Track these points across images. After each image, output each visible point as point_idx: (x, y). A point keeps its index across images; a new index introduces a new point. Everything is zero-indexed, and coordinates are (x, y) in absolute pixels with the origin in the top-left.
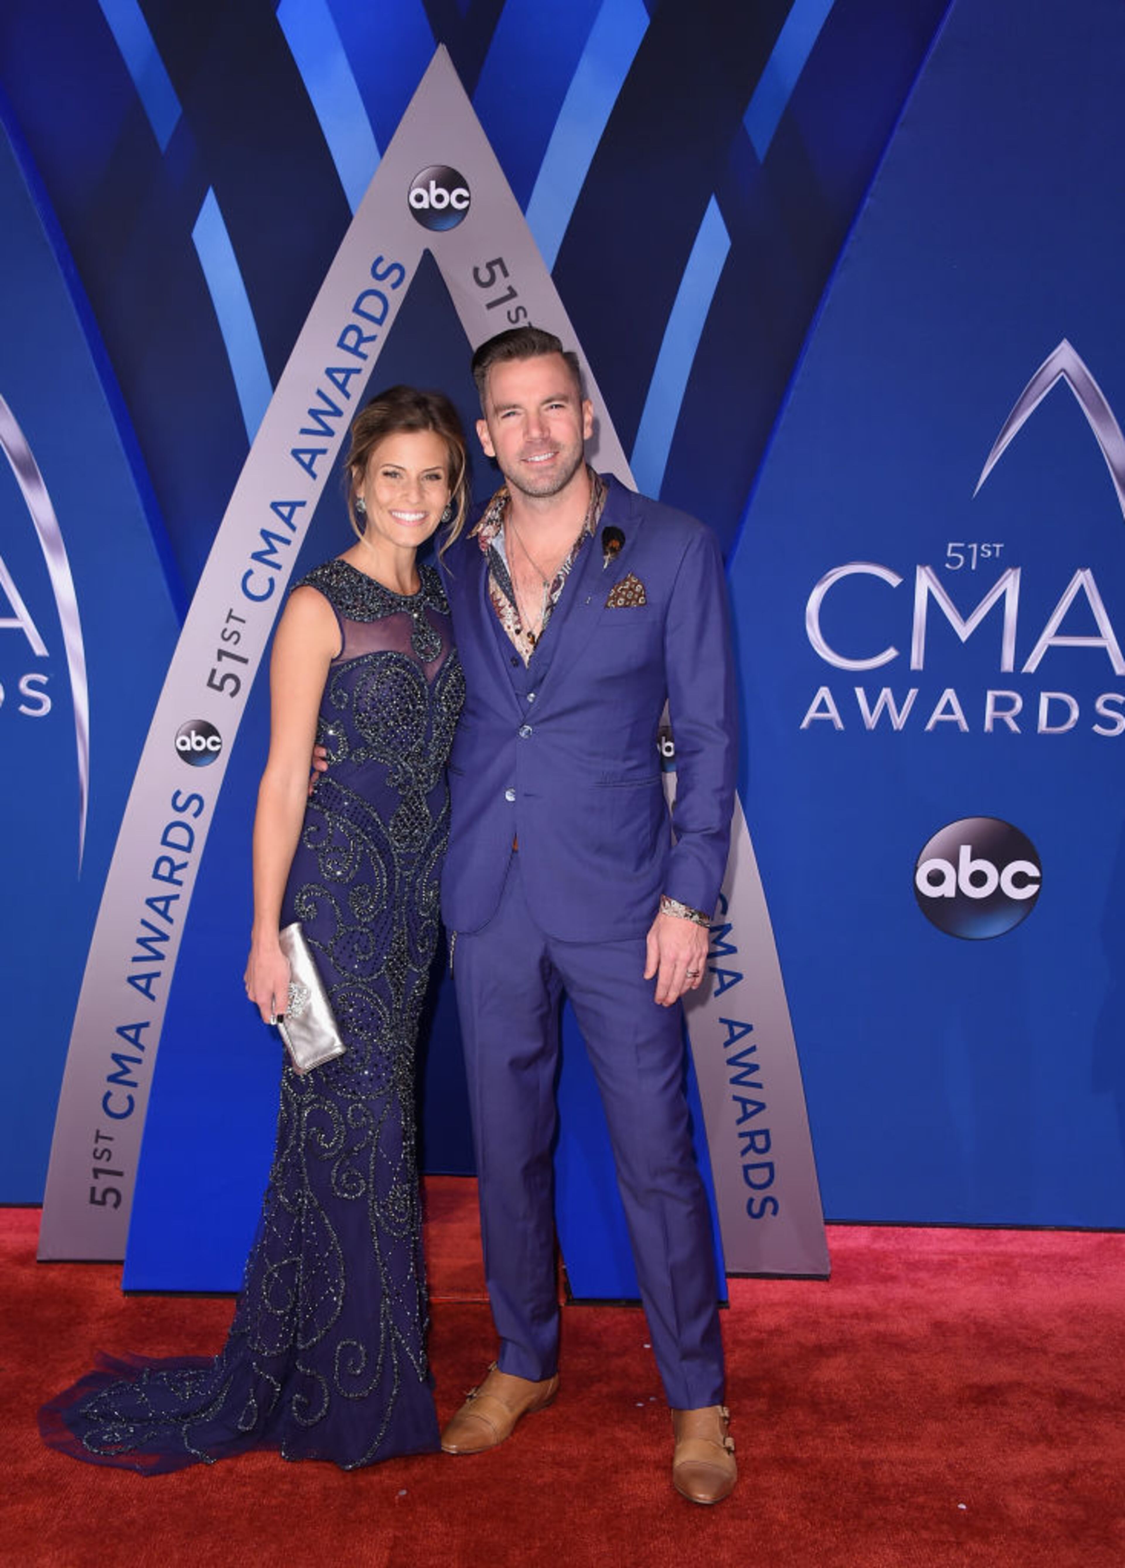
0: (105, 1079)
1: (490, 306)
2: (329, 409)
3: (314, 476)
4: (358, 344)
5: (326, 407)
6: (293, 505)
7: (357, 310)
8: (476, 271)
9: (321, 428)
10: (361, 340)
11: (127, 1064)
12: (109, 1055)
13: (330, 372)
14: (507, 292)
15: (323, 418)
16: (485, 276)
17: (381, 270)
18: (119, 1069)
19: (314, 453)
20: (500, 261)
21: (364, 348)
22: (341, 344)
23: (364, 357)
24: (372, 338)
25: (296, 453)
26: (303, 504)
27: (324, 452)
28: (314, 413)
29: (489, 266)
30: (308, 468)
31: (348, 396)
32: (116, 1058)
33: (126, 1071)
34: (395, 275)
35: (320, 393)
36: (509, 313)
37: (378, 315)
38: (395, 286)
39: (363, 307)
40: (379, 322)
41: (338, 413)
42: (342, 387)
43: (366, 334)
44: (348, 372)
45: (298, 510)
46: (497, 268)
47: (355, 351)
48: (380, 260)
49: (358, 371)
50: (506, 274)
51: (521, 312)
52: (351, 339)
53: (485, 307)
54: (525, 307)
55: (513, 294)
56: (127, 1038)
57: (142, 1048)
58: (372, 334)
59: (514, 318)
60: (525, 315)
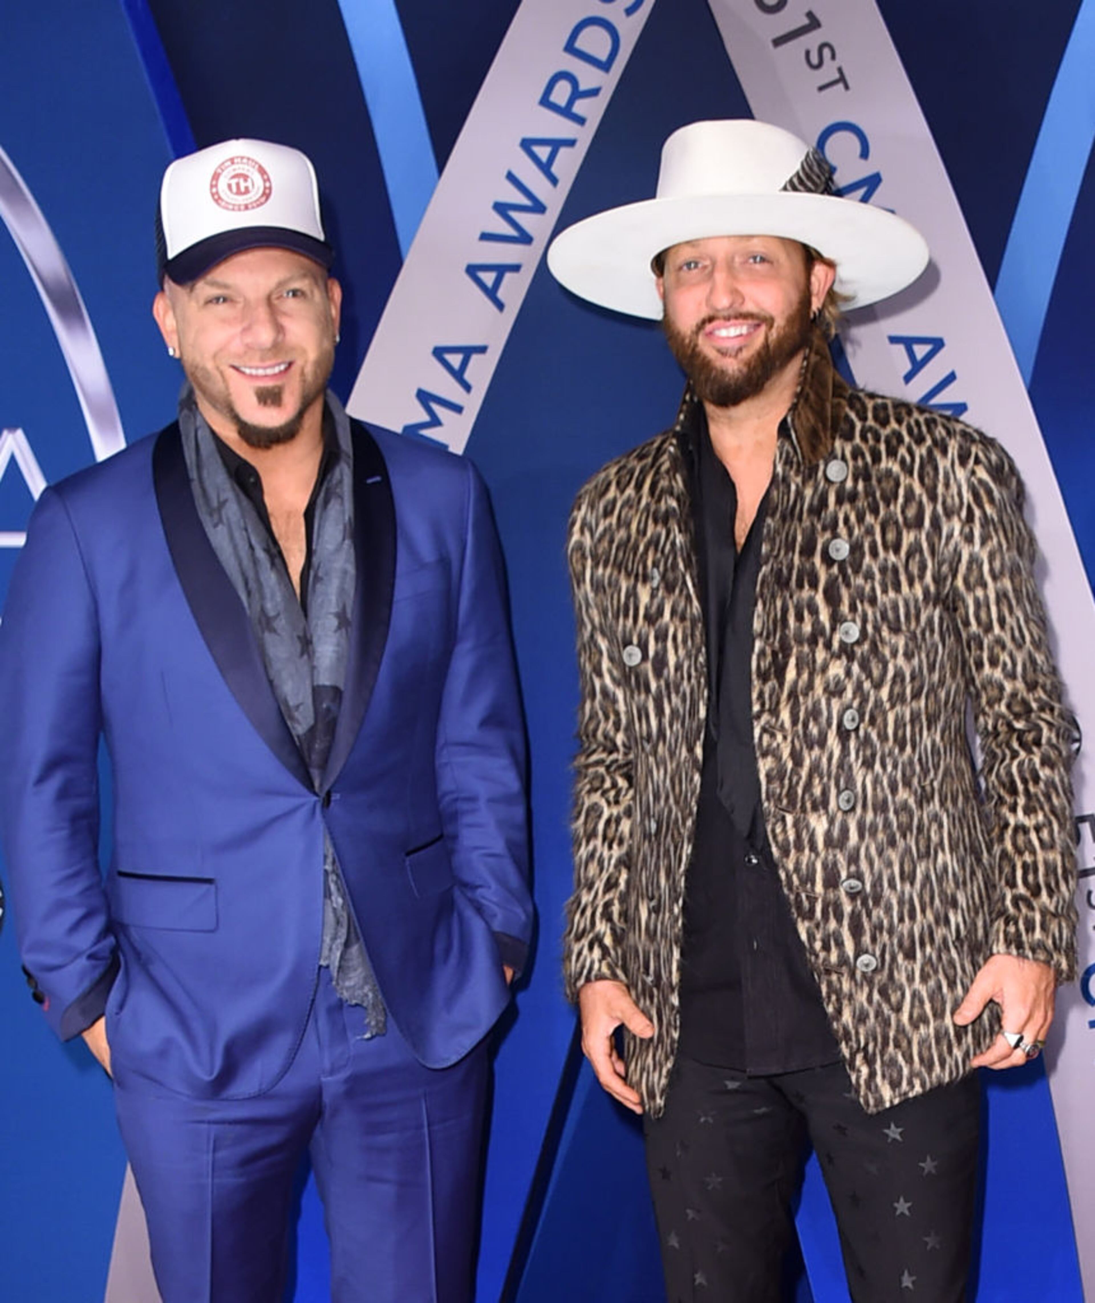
1: (777, 42)
2: (525, 201)
3: (500, 306)
4: (571, 102)
5: (521, 200)
6: (468, 352)
7: (570, 48)
9: (510, 231)
10: (577, 94)
13: (527, 145)
14: (806, 21)
15: (514, 215)
19: (501, 270)
21: (580, 107)
22: (545, 102)
23: (581, 121)
24: (594, 92)
25: (472, 271)
26: (482, 350)
27: (516, 268)
28: (502, 209)
30: (491, 293)
31: (554, 181)
35: (511, 177)
36: (808, 53)
37: (603, 55)
38: (630, 11)
39: (580, 43)
40: (605, 66)
41: (538, 208)
42: (545, 168)
43: (583, 87)
44: (556, 145)
45: (475, 358)
47: (566, 112)
49: (571, 143)
51: (826, 52)
52: (561, 93)
53: (771, 45)
54: (833, 43)
55: (814, 23)
58: (593, 85)
59: (815, 60)
60: (833, 57)
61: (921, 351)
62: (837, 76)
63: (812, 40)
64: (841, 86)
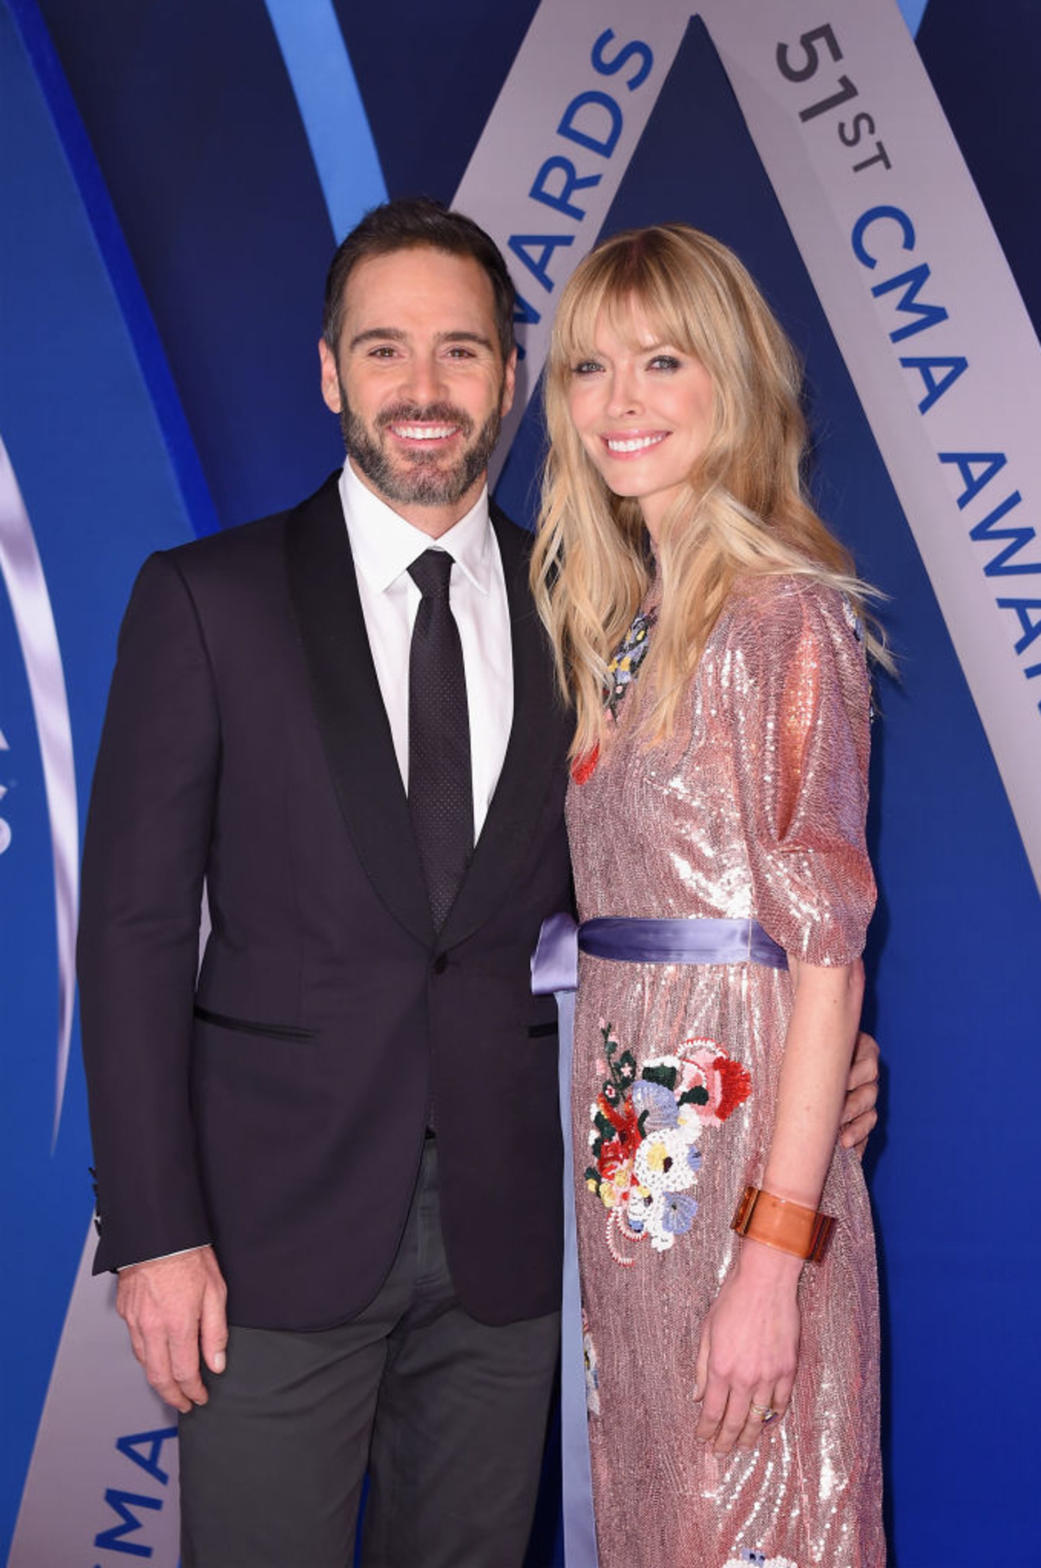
0: (92, 1539)
1: (807, 115)
4: (567, 193)
7: (565, 129)
8: (782, 50)
10: (574, 183)
11: (134, 1510)
12: (102, 1493)
13: (516, 243)
14: (839, 89)
16: (798, 60)
17: (609, 54)
18: (119, 1521)
20: (826, 32)
21: (577, 199)
22: (537, 193)
23: (578, 214)
24: (593, 181)
29: (807, 40)
31: (548, 285)
32: (115, 1498)
33: (132, 1524)
34: (635, 62)
36: (842, 126)
37: (603, 137)
38: (634, 84)
39: (578, 124)
40: (606, 150)
41: (531, 316)
42: (538, 270)
43: (581, 174)
44: (550, 242)
46: (821, 45)
47: (561, 204)
48: (607, 36)
49: (567, 241)
50: (837, 54)
51: (864, 125)
52: (555, 183)
53: (798, 119)
54: (872, 114)
55: (849, 90)
56: (137, 1458)
57: (163, 1478)
58: (593, 173)
59: (850, 134)
60: (872, 130)
61: (978, 469)
62: (876, 152)
63: (846, 111)
64: (880, 164)
